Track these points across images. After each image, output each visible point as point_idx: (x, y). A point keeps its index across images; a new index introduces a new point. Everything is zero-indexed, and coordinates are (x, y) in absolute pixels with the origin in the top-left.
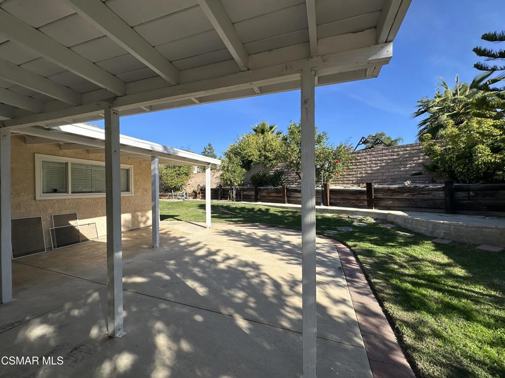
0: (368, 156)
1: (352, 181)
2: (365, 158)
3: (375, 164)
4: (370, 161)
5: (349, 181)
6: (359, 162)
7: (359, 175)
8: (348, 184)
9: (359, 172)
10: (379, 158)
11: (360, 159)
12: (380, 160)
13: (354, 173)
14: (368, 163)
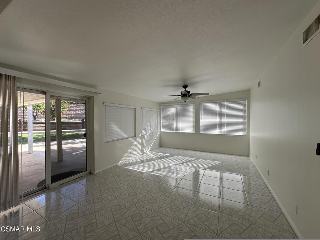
0: (74, 107)
1: (67, 118)
2: (73, 108)
3: (78, 111)
4: (75, 109)
5: (64, 117)
6: (70, 109)
7: (70, 115)
8: (64, 119)
9: (70, 114)
10: (80, 109)
11: (71, 108)
12: (80, 110)
13: (67, 114)
14: (74, 110)
